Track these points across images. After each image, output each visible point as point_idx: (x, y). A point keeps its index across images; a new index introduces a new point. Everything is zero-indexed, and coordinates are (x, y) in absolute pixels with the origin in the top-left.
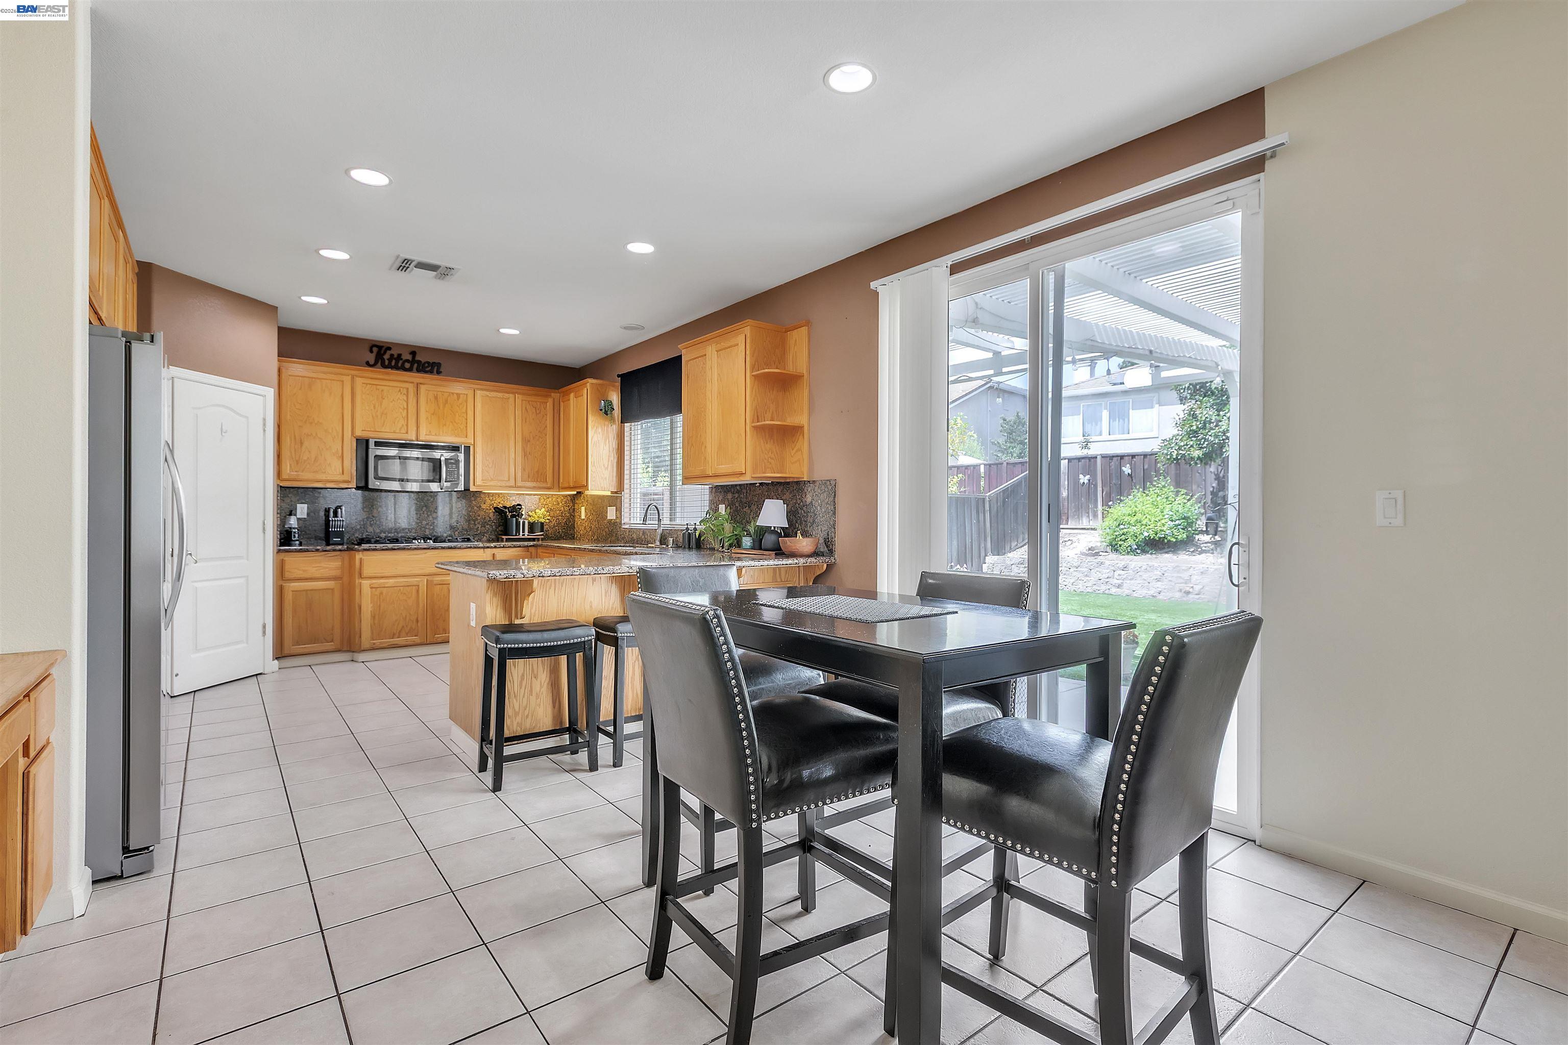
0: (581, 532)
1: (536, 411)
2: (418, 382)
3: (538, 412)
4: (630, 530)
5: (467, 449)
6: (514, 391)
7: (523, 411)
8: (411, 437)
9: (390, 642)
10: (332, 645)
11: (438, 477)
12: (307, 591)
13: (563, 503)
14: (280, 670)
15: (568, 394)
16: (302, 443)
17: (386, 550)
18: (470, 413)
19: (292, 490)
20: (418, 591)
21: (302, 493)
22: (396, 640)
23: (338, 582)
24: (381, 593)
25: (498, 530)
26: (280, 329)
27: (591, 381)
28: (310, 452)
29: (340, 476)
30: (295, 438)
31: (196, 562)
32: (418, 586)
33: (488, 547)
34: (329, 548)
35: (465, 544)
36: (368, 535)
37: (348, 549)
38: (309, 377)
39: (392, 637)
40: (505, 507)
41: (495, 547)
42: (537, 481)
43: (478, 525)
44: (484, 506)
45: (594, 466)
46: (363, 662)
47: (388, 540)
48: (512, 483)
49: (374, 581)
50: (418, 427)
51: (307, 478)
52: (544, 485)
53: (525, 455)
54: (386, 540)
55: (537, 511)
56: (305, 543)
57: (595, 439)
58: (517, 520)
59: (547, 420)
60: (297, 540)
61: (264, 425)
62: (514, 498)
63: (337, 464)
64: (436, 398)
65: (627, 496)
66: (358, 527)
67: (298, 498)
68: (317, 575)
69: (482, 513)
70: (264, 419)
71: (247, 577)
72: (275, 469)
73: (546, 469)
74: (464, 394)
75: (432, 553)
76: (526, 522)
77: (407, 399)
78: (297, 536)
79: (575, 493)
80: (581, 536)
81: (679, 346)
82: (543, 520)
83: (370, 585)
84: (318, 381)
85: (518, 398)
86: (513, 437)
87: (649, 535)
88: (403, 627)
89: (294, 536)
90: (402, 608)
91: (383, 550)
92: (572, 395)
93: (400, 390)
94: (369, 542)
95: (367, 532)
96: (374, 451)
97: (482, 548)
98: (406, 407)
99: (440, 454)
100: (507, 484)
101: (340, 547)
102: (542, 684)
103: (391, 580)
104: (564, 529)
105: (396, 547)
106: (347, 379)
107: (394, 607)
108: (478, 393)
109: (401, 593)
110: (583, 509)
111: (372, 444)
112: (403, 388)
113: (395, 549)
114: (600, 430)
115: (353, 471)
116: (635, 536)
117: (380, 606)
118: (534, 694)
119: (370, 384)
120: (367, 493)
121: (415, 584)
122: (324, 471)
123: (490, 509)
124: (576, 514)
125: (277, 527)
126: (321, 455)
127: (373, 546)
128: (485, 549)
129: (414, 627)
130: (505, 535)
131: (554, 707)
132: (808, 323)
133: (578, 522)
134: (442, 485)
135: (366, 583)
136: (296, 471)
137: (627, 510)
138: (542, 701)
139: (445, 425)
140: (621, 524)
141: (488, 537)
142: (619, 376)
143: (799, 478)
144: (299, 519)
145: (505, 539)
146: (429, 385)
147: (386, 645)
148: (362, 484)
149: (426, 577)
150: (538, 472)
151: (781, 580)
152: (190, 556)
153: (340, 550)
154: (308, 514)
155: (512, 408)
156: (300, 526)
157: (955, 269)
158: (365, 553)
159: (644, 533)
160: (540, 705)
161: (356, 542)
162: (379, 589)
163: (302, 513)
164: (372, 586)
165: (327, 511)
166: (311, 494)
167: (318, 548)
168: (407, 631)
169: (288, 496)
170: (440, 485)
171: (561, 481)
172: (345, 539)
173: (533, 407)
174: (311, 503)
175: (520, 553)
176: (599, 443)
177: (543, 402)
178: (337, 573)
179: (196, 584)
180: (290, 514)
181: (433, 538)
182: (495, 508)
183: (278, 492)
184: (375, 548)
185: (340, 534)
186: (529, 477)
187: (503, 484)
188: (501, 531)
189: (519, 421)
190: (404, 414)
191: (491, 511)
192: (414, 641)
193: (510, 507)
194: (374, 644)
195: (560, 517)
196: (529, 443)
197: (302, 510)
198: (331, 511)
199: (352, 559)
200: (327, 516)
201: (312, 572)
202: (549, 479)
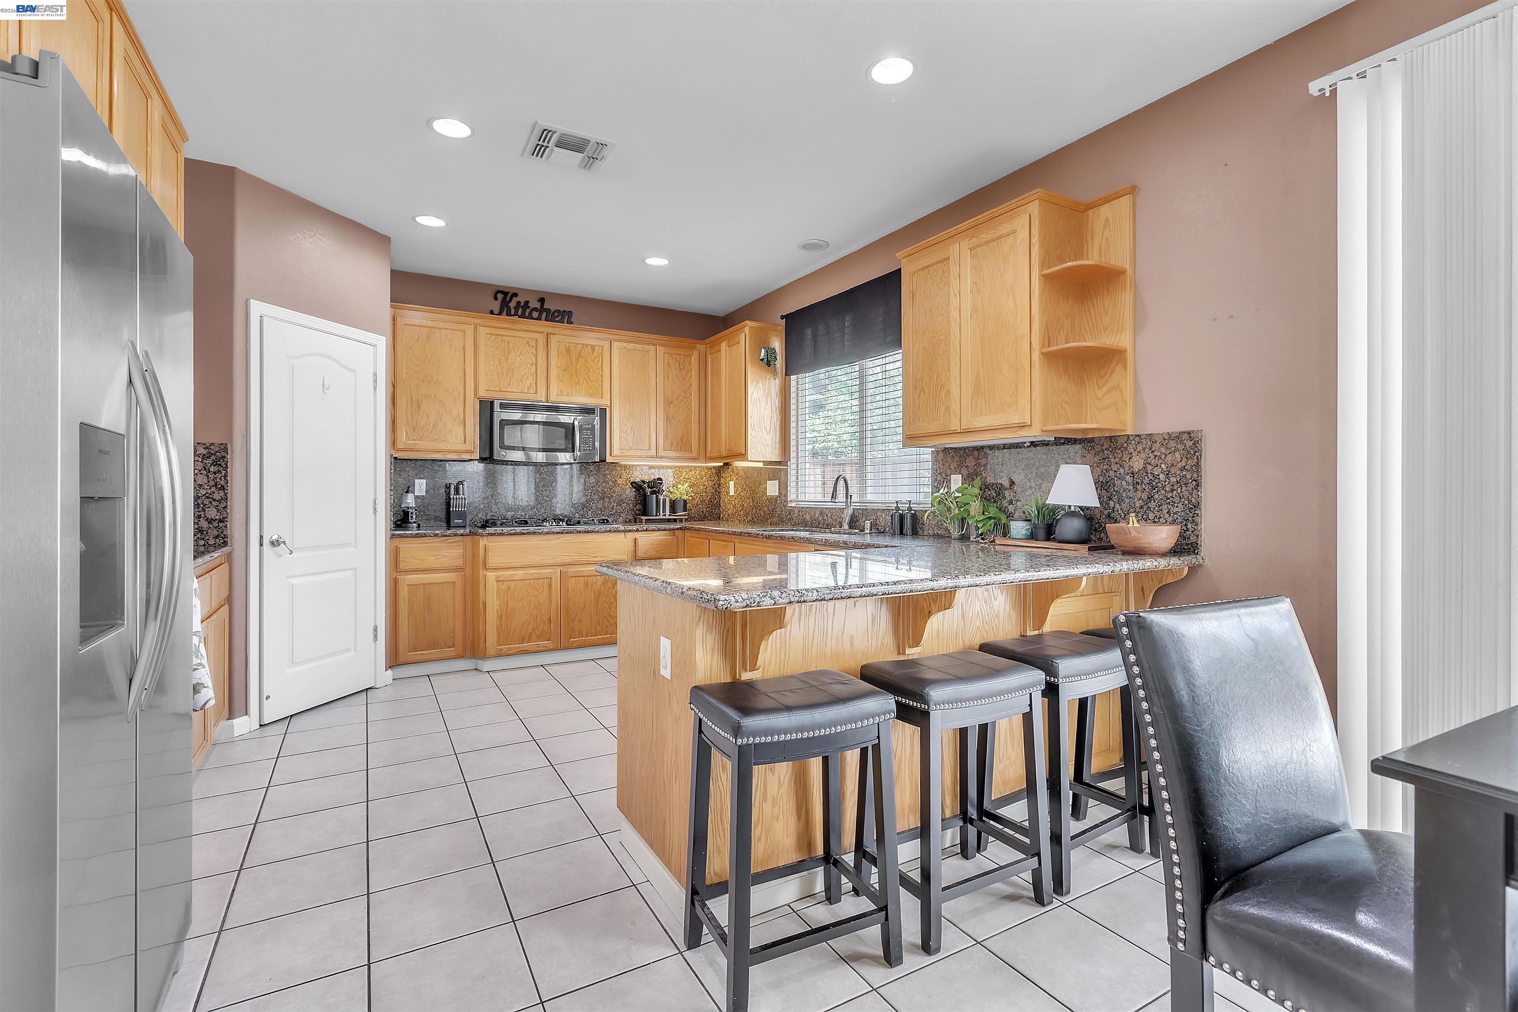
0: (730, 511)
1: (680, 366)
2: (548, 331)
3: (682, 367)
4: (801, 510)
5: (603, 411)
6: (655, 341)
7: (666, 366)
8: (540, 398)
9: (518, 648)
10: (452, 651)
11: (570, 446)
12: (424, 584)
13: (707, 476)
14: (395, 682)
15: (719, 344)
16: (419, 407)
17: (515, 534)
18: (606, 368)
19: (409, 462)
20: (550, 585)
21: (420, 466)
22: (525, 646)
23: (460, 573)
24: (509, 588)
25: (635, 509)
26: (393, 272)
27: (748, 323)
28: (428, 416)
29: (461, 446)
30: (412, 400)
31: (291, 552)
32: (551, 578)
33: (630, 531)
34: (449, 532)
35: (603, 527)
36: (493, 516)
37: (471, 534)
38: (427, 327)
39: (521, 642)
40: (644, 482)
41: (637, 530)
42: (681, 450)
43: (613, 504)
44: (619, 481)
45: (754, 429)
46: (488, 672)
47: (516, 522)
48: (653, 453)
49: (500, 573)
50: (548, 386)
51: (425, 448)
52: (689, 455)
53: (668, 419)
54: (514, 522)
55: (679, 486)
56: (424, 525)
57: (755, 396)
58: (657, 496)
59: (691, 376)
60: (415, 522)
61: (375, 381)
62: (653, 471)
63: (459, 430)
64: (568, 350)
65: (794, 466)
66: (482, 506)
67: (416, 472)
68: (436, 565)
69: (618, 489)
70: (375, 375)
71: (355, 569)
72: (389, 436)
73: (691, 435)
74: (600, 346)
75: (565, 539)
76: (668, 499)
77: (536, 352)
78: (414, 517)
79: (722, 464)
80: (728, 515)
81: (897, 255)
82: (685, 497)
83: (496, 578)
84: (437, 331)
85: (660, 350)
86: (654, 397)
87: (829, 515)
88: (534, 629)
89: (412, 517)
90: (533, 606)
91: (511, 534)
92: (724, 345)
93: (528, 342)
94: (494, 524)
95: (491, 512)
96: (500, 415)
97: (623, 531)
98: (534, 362)
99: (573, 418)
100: (648, 454)
101: (462, 531)
102: (782, 781)
103: (520, 572)
104: (709, 507)
105: (525, 531)
106: (470, 329)
107: (523, 605)
108: (615, 344)
109: (532, 587)
110: (732, 483)
111: (497, 407)
112: (532, 339)
113: (523, 534)
114: (761, 385)
115: (476, 440)
116: (807, 517)
117: (507, 604)
118: (769, 800)
119: (494, 335)
120: (491, 466)
121: (547, 576)
122: (444, 440)
123: (627, 485)
124: (723, 490)
125: (391, 507)
126: (441, 420)
127: (499, 530)
128: (626, 533)
129: (546, 629)
130: (643, 516)
131: (799, 818)
132: (1133, 190)
133: (725, 499)
134: (575, 455)
135: (491, 576)
136: (413, 440)
137: (793, 484)
138: (781, 811)
139: (578, 383)
140: (786, 501)
141: (624, 518)
142: (782, 317)
143: (1115, 430)
144: (416, 497)
145: (644, 520)
146: (560, 334)
147: (515, 651)
148: (487, 455)
149: (560, 568)
150: (682, 439)
151: (1104, 589)
152: (284, 546)
153: (462, 535)
154: (427, 492)
155: (652, 362)
156: (418, 505)
158: (491, 538)
159: (821, 514)
160: (778, 816)
161: (479, 525)
162: (505, 583)
163: (420, 490)
164: (498, 579)
165: (448, 487)
166: (431, 467)
167: (437, 532)
168: (538, 635)
169: (405, 470)
170: (573, 455)
171: (709, 449)
172: (468, 520)
173: (677, 362)
174: (430, 478)
175: (666, 537)
176: (760, 401)
177: (687, 356)
178: (459, 563)
179: (292, 581)
180: (407, 492)
181: (566, 519)
182: (632, 483)
183: (391, 463)
184: (501, 532)
185: (462, 515)
186: (672, 445)
187: (643, 453)
188: (640, 510)
189: (660, 378)
190: (533, 370)
191: (627, 487)
192: (546, 647)
193: (651, 482)
194: (501, 650)
195: (704, 494)
196: (671, 405)
197: (421, 486)
198: (453, 487)
199: (475, 546)
200: (448, 494)
201: (431, 561)
202: (695, 448)
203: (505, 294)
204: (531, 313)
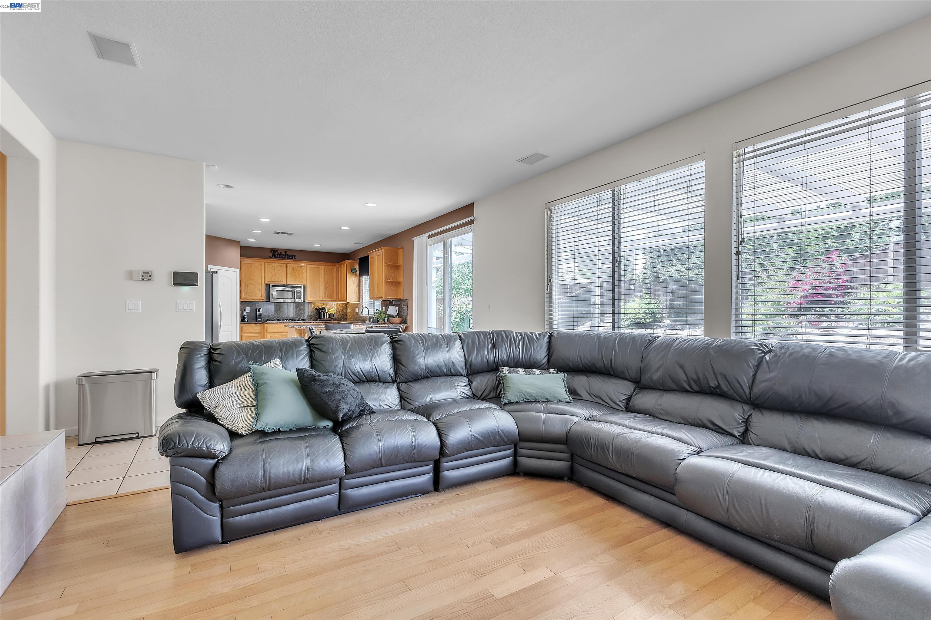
0: (348, 317)
1: (331, 273)
2: (287, 263)
5: (304, 287)
6: (322, 264)
7: (325, 272)
8: (285, 283)
11: (293, 297)
12: (250, 337)
13: (342, 307)
16: (248, 287)
18: (305, 274)
19: (245, 303)
21: (248, 304)
23: (260, 334)
24: (274, 338)
25: (316, 316)
26: (241, 248)
27: (349, 260)
28: (251, 289)
29: (260, 297)
30: (246, 285)
34: (257, 322)
35: (303, 321)
36: (270, 318)
37: (263, 323)
38: (250, 264)
40: (319, 308)
42: (331, 298)
44: (311, 308)
45: (349, 292)
47: (276, 320)
48: (322, 299)
49: (271, 334)
50: (287, 279)
51: (250, 298)
52: (334, 300)
53: (326, 288)
55: (332, 309)
56: (249, 321)
57: (349, 283)
58: (324, 313)
59: (334, 275)
60: (246, 320)
61: (236, 281)
62: (322, 305)
63: (260, 293)
64: (293, 268)
65: (362, 303)
66: (266, 315)
68: (253, 331)
69: (311, 310)
71: (231, 332)
72: (240, 295)
73: (334, 293)
74: (303, 267)
76: (327, 313)
77: (283, 269)
79: (345, 302)
80: (348, 319)
81: (368, 252)
82: (334, 313)
84: (253, 264)
85: (323, 267)
86: (321, 282)
89: (246, 318)
91: (274, 323)
92: (342, 266)
93: (280, 266)
94: (269, 321)
96: (271, 289)
97: (308, 323)
98: (283, 272)
101: (260, 322)
103: (277, 334)
104: (342, 316)
106: (263, 263)
108: (308, 266)
110: (349, 308)
111: (271, 286)
112: (282, 265)
113: (278, 323)
114: (352, 279)
115: (265, 296)
119: (270, 265)
120: (269, 303)
122: (255, 296)
124: (346, 310)
125: (240, 315)
126: (254, 290)
127: (271, 322)
130: (319, 319)
132: (403, 248)
133: (347, 313)
135: (269, 334)
136: (246, 296)
137: (361, 309)
139: (296, 278)
140: (360, 314)
141: (313, 319)
142: (358, 258)
143: (400, 299)
144: (247, 313)
146: (290, 264)
148: (268, 300)
150: (331, 295)
153: (260, 323)
154: (250, 311)
155: (321, 271)
156: (247, 315)
157: (430, 237)
158: (268, 324)
161: (265, 321)
163: (248, 311)
164: (270, 336)
166: (251, 304)
167: (253, 322)
169: (244, 305)
170: (294, 300)
171: (340, 298)
173: (329, 270)
174: (251, 307)
176: (351, 284)
177: (333, 268)
178: (260, 331)
180: (244, 311)
181: (293, 319)
182: (315, 308)
183: (240, 303)
185: (261, 318)
186: (327, 297)
187: (318, 299)
188: (318, 317)
189: (323, 276)
190: (282, 275)
191: (313, 309)
193: (321, 308)
195: (340, 312)
196: (327, 284)
197: (248, 309)
198: (258, 310)
199: (264, 326)
200: (256, 311)
201: (251, 331)
202: (335, 297)
203: (274, 251)
204: (282, 256)
